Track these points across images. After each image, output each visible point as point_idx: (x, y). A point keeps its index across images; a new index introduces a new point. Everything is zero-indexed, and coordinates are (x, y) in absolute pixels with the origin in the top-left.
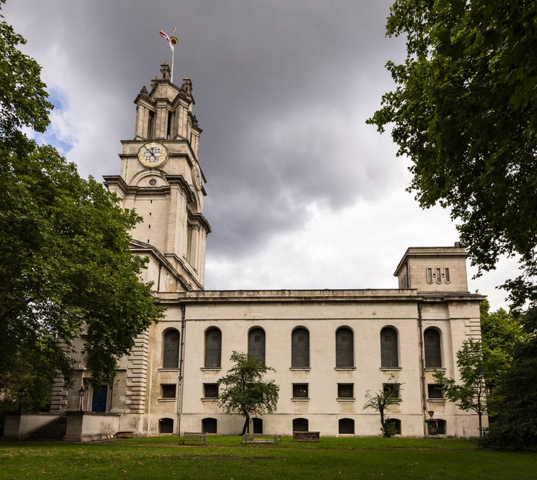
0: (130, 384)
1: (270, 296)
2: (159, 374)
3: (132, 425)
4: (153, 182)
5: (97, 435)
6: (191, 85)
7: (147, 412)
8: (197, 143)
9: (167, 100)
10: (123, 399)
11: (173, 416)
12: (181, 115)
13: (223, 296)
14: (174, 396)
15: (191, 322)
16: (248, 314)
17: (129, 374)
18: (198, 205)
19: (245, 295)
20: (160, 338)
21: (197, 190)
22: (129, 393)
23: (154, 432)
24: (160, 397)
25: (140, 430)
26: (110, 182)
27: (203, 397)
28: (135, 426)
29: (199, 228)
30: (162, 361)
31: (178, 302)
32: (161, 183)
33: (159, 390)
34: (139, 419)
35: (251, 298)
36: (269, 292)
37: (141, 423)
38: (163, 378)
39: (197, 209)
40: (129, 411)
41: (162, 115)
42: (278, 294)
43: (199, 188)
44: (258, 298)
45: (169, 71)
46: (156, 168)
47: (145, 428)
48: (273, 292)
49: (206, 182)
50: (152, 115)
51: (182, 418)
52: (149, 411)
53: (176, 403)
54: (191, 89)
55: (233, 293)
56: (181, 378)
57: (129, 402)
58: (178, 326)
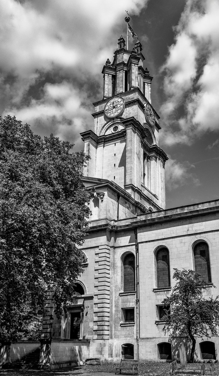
0: (96, 309)
1: (208, 207)
2: (120, 298)
3: (99, 351)
4: (116, 128)
5: (67, 362)
6: (141, 46)
7: (111, 338)
8: (150, 89)
9: (123, 63)
10: (91, 325)
11: (133, 342)
12: (133, 71)
13: (167, 215)
14: (133, 320)
15: (142, 244)
16: (190, 229)
17: (95, 300)
18: (153, 138)
19: (186, 210)
20: (119, 263)
21: (150, 126)
22: (96, 319)
23: (118, 358)
24: (122, 322)
25: (106, 357)
26: (85, 137)
27: (158, 320)
28: (101, 352)
29: (156, 158)
30: (123, 285)
31: (131, 227)
32: (121, 128)
33: (121, 314)
34: (105, 345)
35: (191, 212)
36: (208, 204)
37: (106, 349)
38: (123, 302)
39: (153, 142)
40: (96, 337)
41: (121, 75)
42: (216, 204)
43: (152, 123)
44: (197, 211)
45: (124, 42)
46: (117, 117)
47: (111, 355)
48: (212, 203)
49: (159, 118)
50: (114, 77)
51: (140, 343)
52: (113, 336)
53: (135, 327)
54: (141, 50)
55: (175, 210)
56: (138, 301)
57: (96, 328)
58: (133, 249)
